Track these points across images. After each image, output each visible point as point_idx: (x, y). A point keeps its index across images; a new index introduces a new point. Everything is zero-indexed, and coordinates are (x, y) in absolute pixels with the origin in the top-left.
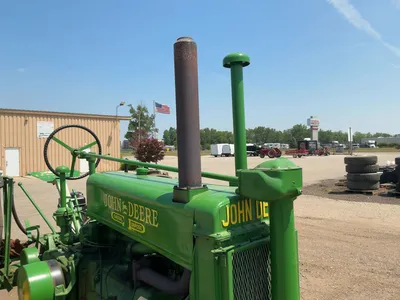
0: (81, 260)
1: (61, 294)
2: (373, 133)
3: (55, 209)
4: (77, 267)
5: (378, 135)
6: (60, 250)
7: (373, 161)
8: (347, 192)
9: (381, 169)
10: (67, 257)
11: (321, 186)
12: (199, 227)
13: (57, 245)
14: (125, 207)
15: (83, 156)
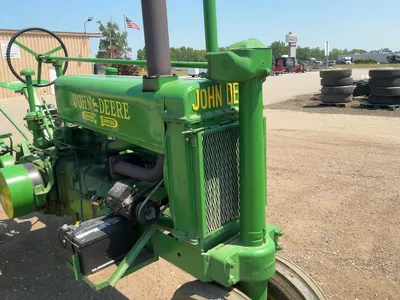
0: (57, 161)
1: (42, 193)
2: (349, 50)
3: (25, 114)
4: (54, 168)
5: (354, 52)
6: (35, 155)
7: (347, 74)
8: (321, 106)
9: (354, 83)
10: (43, 160)
11: (296, 101)
12: (170, 113)
13: (33, 151)
14: (95, 104)
15: (49, 61)
